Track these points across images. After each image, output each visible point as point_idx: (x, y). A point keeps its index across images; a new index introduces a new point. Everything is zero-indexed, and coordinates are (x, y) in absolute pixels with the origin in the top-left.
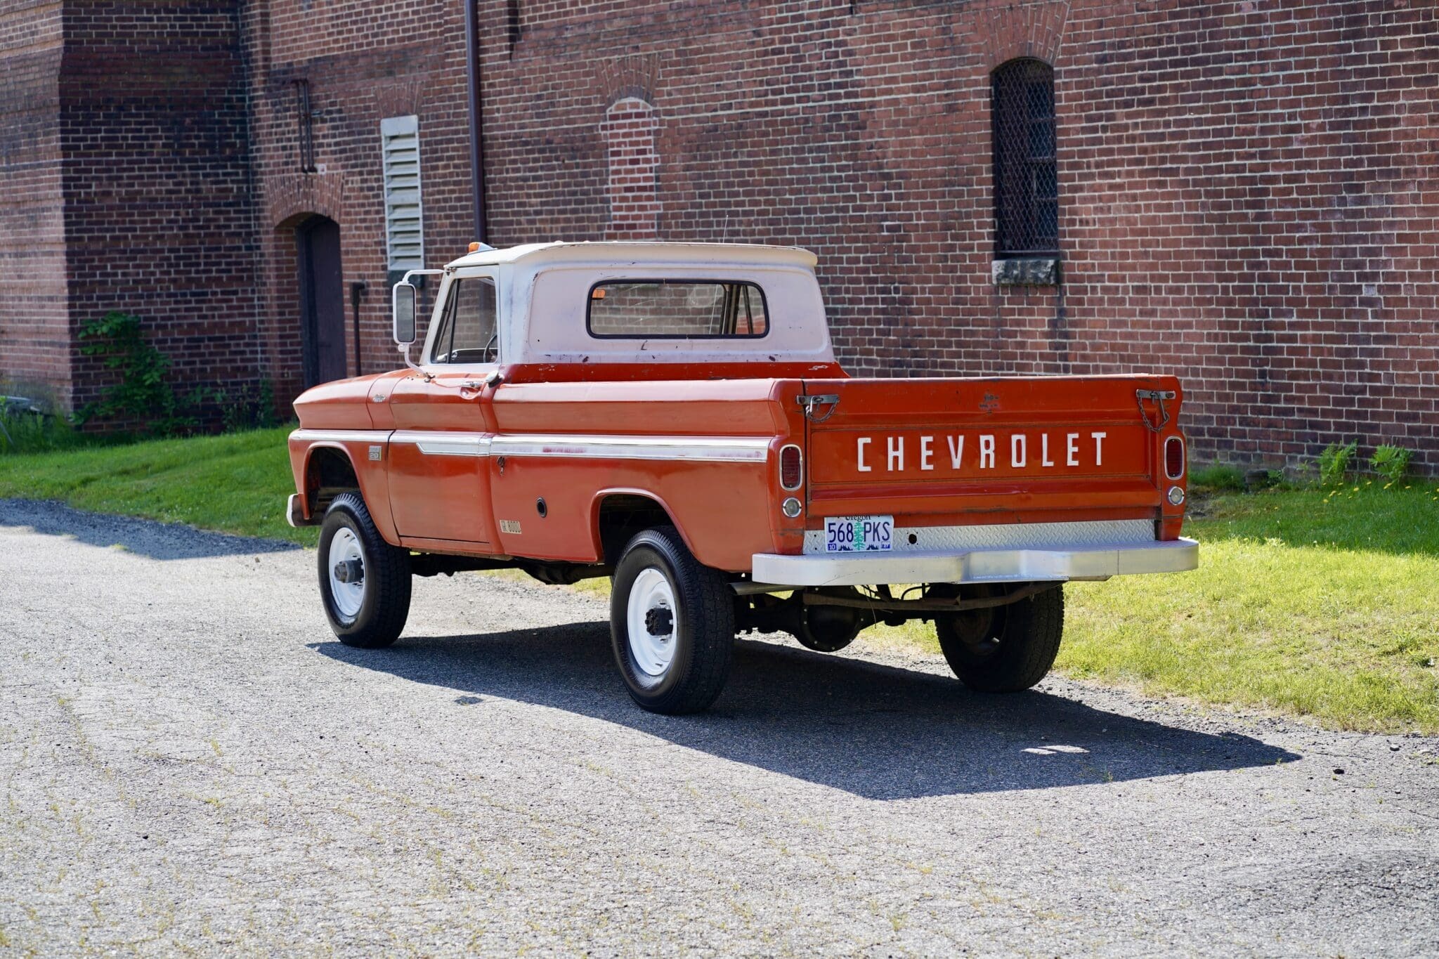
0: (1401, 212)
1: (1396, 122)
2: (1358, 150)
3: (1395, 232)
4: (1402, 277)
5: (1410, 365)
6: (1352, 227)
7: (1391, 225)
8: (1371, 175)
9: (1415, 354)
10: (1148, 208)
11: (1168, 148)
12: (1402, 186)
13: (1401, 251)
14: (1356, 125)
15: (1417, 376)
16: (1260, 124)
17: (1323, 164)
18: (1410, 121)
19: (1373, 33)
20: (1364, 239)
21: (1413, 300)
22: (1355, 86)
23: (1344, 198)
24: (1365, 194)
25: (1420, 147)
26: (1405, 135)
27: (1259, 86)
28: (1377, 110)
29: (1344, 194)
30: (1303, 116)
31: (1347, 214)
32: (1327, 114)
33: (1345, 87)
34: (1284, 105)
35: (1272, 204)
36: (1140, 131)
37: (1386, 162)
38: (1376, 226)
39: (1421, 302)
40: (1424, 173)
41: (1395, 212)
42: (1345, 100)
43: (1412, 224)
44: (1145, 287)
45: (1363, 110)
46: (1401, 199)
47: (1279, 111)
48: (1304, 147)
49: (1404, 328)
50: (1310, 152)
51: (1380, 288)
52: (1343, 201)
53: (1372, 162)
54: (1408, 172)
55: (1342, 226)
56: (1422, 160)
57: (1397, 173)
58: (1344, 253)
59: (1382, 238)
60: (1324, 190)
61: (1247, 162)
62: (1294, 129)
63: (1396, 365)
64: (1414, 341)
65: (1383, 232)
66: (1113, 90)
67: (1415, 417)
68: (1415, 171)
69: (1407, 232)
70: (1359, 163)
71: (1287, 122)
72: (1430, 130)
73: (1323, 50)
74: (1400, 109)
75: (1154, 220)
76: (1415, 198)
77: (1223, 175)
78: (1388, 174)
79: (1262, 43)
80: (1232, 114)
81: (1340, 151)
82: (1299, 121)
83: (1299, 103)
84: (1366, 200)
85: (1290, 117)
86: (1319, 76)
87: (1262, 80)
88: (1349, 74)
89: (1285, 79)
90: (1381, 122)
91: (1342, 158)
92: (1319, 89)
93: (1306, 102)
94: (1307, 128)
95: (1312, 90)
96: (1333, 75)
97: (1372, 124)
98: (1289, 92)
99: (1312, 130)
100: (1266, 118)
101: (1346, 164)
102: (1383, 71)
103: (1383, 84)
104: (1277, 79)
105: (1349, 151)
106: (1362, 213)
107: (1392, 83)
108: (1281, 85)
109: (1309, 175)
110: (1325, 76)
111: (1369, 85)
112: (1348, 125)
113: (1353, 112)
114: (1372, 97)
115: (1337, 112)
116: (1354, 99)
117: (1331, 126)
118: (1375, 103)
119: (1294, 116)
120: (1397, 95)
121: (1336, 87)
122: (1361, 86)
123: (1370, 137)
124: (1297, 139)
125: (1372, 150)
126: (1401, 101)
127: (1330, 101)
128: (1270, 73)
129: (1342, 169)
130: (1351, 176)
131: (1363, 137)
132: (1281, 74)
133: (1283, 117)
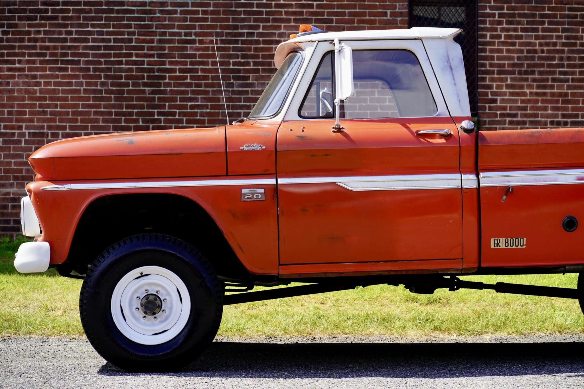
2: (244, 57)
8: (257, 71)
10: (47, 84)
11: (70, 48)
14: (243, 42)
16: (158, 37)
22: (243, 20)
23: (233, 83)
24: (251, 81)
27: (158, 15)
28: (260, 35)
29: (232, 81)
30: (196, 34)
32: (218, 34)
33: (234, 20)
34: (180, 27)
35: (168, 85)
36: (42, 36)
42: (236, 27)
44: (43, 133)
45: (250, 34)
47: (176, 30)
48: (197, 53)
50: (201, 56)
52: (230, 85)
53: (255, 64)
61: (146, 59)
62: (193, 42)
66: (16, 9)
70: (248, 64)
71: (183, 37)
75: (54, 91)
77: (124, 66)
80: (133, 30)
81: (231, 56)
82: (193, 37)
83: (194, 27)
84: (251, 85)
85: (186, 34)
86: (212, 13)
87: (161, 12)
88: (239, 13)
89: (182, 12)
90: (265, 42)
91: (231, 61)
92: (213, 20)
93: (201, 27)
94: (201, 42)
95: (206, 20)
96: (225, 13)
97: (257, 42)
98: (185, 20)
99: (206, 43)
100: (164, 34)
101: (235, 64)
102: (267, 13)
103: (267, 20)
104: (176, 12)
105: (237, 57)
106: (247, 92)
107: (275, 20)
108: (178, 15)
109: (202, 69)
110: (218, 13)
111: (255, 20)
112: (236, 42)
113: (241, 35)
114: (258, 27)
115: (228, 34)
116: (243, 27)
117: (222, 42)
118: (261, 30)
119: (190, 34)
120: (279, 27)
121: (228, 20)
122: (249, 20)
123: (256, 49)
124: (191, 48)
125: (257, 57)
126: (282, 31)
127: (222, 27)
128: (169, 8)
129: (231, 67)
130: (239, 71)
131: (249, 49)
132: (179, 9)
133: (179, 34)
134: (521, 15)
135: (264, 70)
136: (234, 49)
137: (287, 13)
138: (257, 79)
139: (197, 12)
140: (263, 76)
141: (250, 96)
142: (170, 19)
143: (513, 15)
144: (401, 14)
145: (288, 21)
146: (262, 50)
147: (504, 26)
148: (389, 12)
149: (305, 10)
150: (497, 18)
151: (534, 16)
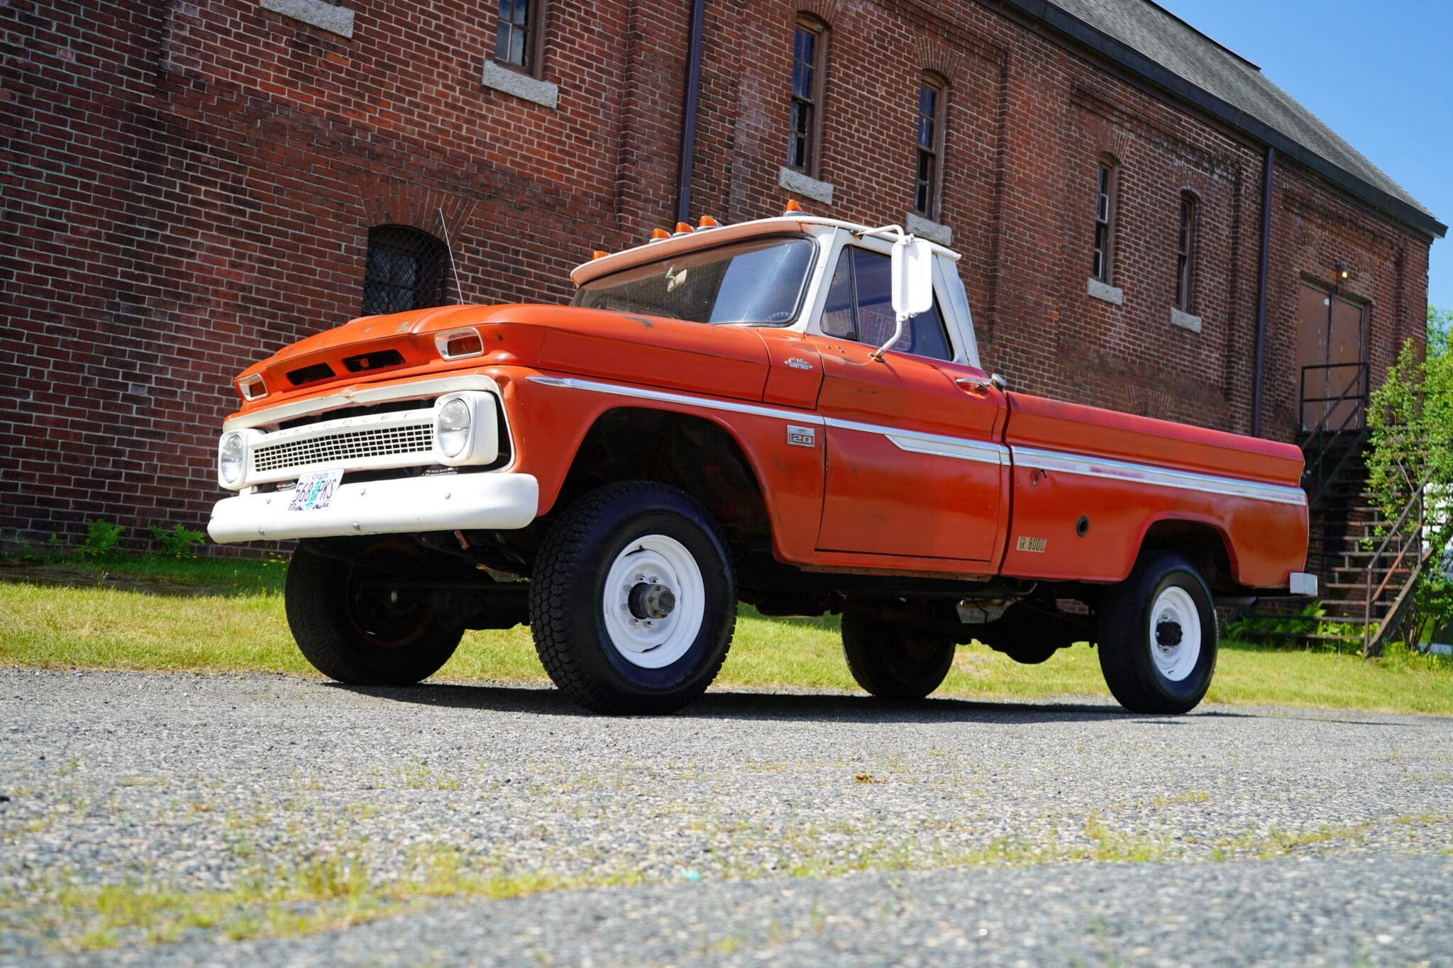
0: (188, 331)
1: (192, 255)
2: (138, 267)
3: (177, 346)
4: (180, 385)
5: (180, 460)
6: (125, 331)
7: (173, 339)
8: (157, 292)
9: (184, 450)
12: (192, 309)
13: (183, 363)
14: (140, 244)
15: (187, 470)
17: (91, 268)
18: (205, 258)
19: (170, 173)
20: (138, 345)
21: (189, 407)
22: (144, 212)
23: (118, 304)
24: (145, 306)
25: (216, 282)
26: (200, 268)
27: (9, 173)
28: (167, 239)
29: (117, 300)
30: (68, 217)
31: (118, 318)
32: (102, 225)
33: (130, 208)
34: (43, 200)
37: (176, 285)
38: (157, 337)
39: (199, 409)
40: (218, 304)
41: (178, 329)
42: (132, 220)
43: (197, 343)
45: (152, 235)
46: (189, 320)
47: (36, 204)
48: (68, 246)
49: (177, 428)
50: (72, 252)
51: (151, 391)
52: (115, 306)
53: (155, 281)
54: (199, 300)
55: (111, 328)
56: (216, 293)
57: (188, 298)
58: (109, 352)
59: (160, 348)
60: (89, 290)
62: (63, 228)
63: (161, 458)
64: (187, 440)
65: (161, 342)
67: (181, 504)
68: (209, 301)
69: (191, 348)
70: (144, 279)
71: (47, 218)
72: (230, 272)
73: (108, 169)
74: (196, 245)
76: (205, 323)
78: (178, 296)
79: (19, 134)
81: (119, 262)
82: (64, 221)
83: (66, 206)
84: (145, 312)
85: (52, 214)
86: (97, 189)
87: (15, 169)
88: (139, 199)
89: (49, 177)
90: (172, 251)
91: (120, 269)
92: (97, 201)
93: (77, 207)
94: (75, 230)
95: (87, 198)
96: (116, 194)
97: (161, 249)
98: (54, 191)
99: (83, 234)
100: (17, 205)
101: (124, 275)
102: (180, 209)
103: (179, 220)
104: (39, 175)
105: (129, 265)
106: (138, 322)
107: (190, 222)
108: (43, 181)
109: (72, 273)
110: (107, 192)
111: (161, 216)
112: (130, 242)
113: (139, 233)
114: (164, 227)
115: (117, 227)
116: (142, 222)
117: (109, 237)
118: (168, 233)
119: (59, 215)
120: (195, 234)
121: (120, 206)
122: (152, 213)
123: (158, 259)
124: (58, 236)
125: (159, 271)
126: (199, 240)
127: (109, 215)
128: (29, 167)
129: (119, 278)
130: (130, 287)
131: (149, 257)
132: (45, 172)
133: (42, 211)
134: (497, 285)
135: (167, 293)
136: (126, 252)
137: (208, 215)
138: (156, 304)
139: (74, 183)
140: (165, 302)
141: (142, 328)
142: (28, 184)
143: (487, 283)
144: (358, 252)
145: (210, 227)
146: (167, 261)
147: (477, 294)
148: (344, 244)
149: (233, 217)
150: (469, 282)
151: (510, 288)
